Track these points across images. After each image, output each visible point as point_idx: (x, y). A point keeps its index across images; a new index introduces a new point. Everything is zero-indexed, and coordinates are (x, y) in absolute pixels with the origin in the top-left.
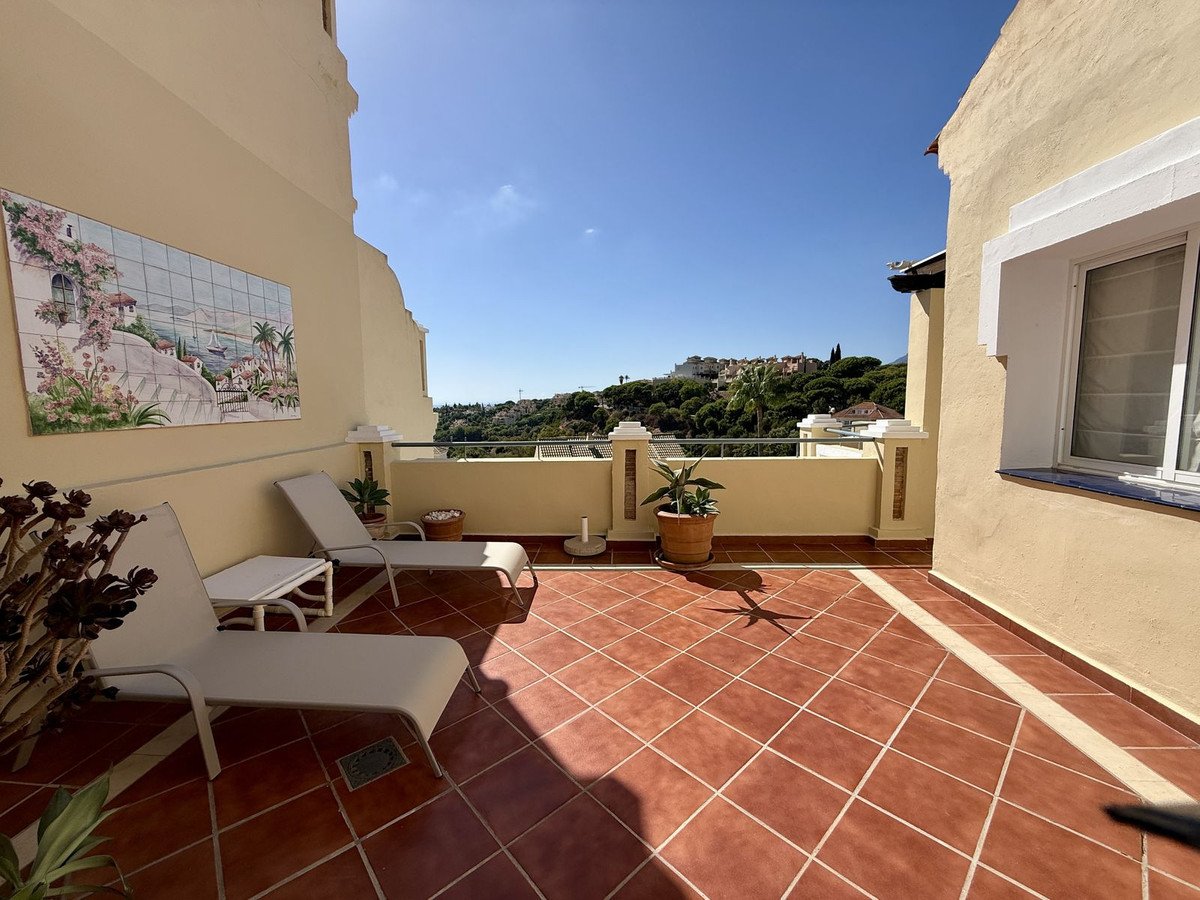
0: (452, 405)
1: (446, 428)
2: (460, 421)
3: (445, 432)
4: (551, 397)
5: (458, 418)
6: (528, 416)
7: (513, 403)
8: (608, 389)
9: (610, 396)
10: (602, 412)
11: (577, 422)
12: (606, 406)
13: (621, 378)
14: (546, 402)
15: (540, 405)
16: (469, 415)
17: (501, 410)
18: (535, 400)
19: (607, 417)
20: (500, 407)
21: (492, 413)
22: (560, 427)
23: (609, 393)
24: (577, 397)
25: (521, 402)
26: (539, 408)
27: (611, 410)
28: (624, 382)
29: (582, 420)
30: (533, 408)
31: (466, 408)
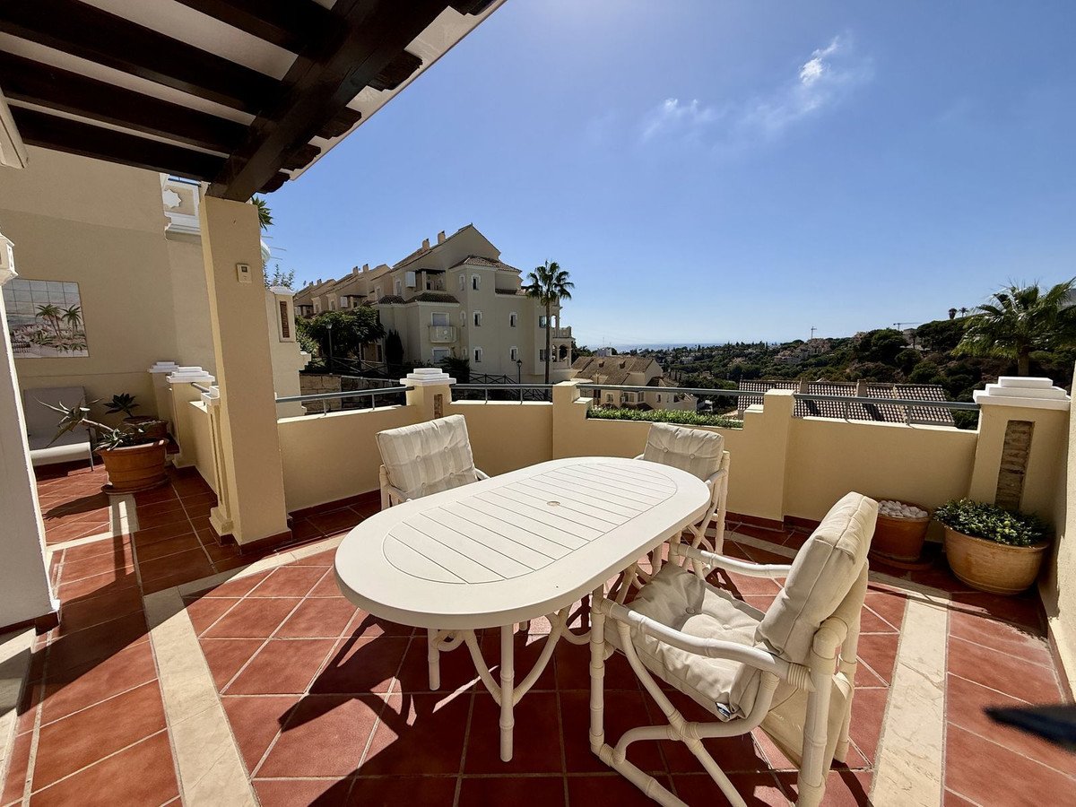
0: (734, 344)
1: (725, 365)
2: (740, 359)
3: (723, 369)
4: (851, 335)
5: (738, 356)
6: (817, 356)
7: (802, 342)
8: (925, 326)
9: (928, 334)
10: (912, 354)
11: (871, 365)
12: (919, 347)
13: (953, 312)
14: (844, 341)
15: (834, 344)
16: (751, 353)
17: (786, 349)
18: (830, 339)
19: (919, 361)
20: (785, 346)
21: (776, 352)
22: (848, 370)
23: (925, 332)
24: (877, 336)
25: (810, 341)
26: (833, 348)
27: (927, 352)
28: (958, 315)
29: (880, 363)
30: (827, 347)
31: (749, 346)
